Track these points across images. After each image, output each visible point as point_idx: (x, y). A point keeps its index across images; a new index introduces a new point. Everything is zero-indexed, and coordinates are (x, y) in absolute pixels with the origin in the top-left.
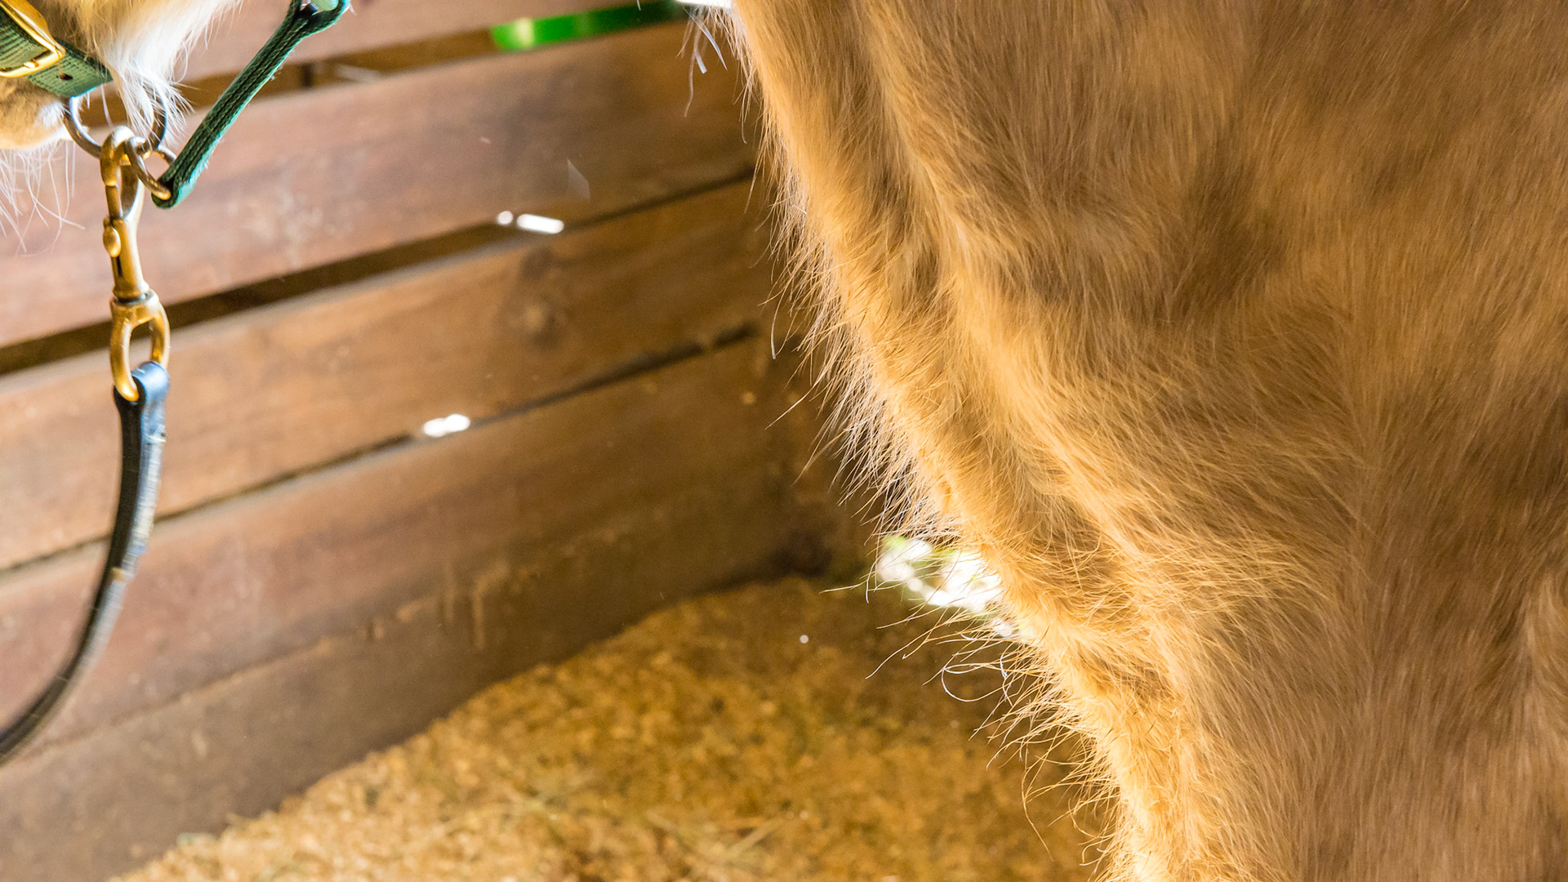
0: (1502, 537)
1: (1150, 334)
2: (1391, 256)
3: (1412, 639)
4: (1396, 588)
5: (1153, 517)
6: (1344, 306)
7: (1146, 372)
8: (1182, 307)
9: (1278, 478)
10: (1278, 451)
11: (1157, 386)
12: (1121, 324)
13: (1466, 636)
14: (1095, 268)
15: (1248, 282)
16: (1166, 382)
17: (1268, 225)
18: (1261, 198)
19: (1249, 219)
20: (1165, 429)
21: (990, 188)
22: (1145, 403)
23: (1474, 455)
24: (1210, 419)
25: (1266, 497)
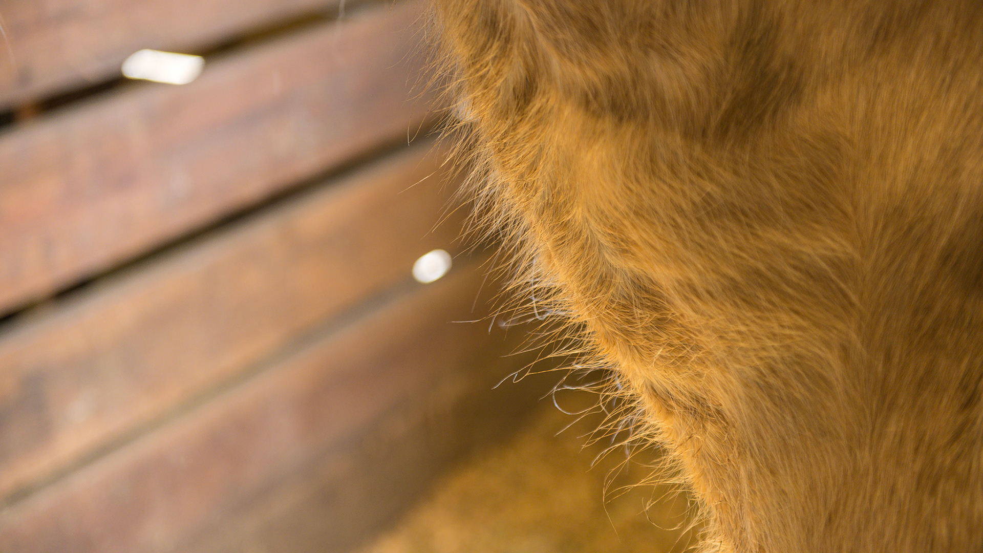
0: (970, 323)
1: (698, 150)
2: (885, 93)
3: (901, 401)
4: (888, 357)
5: (701, 290)
6: (848, 134)
7: (694, 178)
8: (723, 130)
9: (795, 268)
10: (796, 247)
11: (703, 190)
12: (677, 141)
13: (941, 402)
14: (658, 96)
15: (775, 112)
16: (710, 187)
17: (791, 66)
18: (787, 46)
19: (776, 64)
20: (707, 223)
21: (581, 32)
22: (694, 203)
23: (945, 258)
24: (743, 218)
25: (788, 283)
